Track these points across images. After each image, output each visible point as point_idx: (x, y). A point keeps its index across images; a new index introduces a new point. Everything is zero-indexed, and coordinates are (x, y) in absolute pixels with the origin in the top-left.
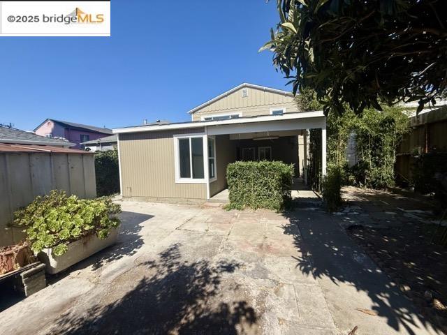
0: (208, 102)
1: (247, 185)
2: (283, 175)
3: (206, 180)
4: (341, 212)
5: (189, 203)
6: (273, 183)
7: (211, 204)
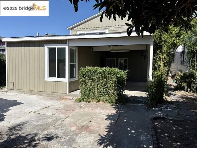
0: (83, 22)
1: (93, 84)
2: (117, 78)
3: (67, 79)
4: (158, 108)
5: (53, 96)
6: (111, 83)
7: (68, 97)
